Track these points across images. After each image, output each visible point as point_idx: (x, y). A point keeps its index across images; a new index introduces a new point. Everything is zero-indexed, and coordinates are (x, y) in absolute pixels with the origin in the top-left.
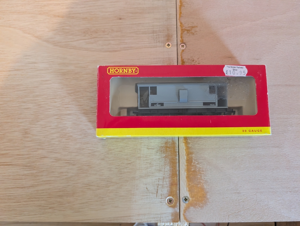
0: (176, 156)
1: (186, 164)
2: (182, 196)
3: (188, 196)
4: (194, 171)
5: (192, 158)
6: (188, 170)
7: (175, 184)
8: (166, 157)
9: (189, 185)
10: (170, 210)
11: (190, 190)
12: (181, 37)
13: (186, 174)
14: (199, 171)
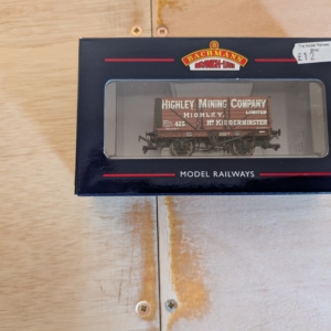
0: (153, 228)
1: (170, 242)
2: (164, 300)
3: (175, 299)
4: (186, 255)
5: (180, 231)
6: (175, 253)
7: (151, 279)
8: (134, 231)
9: (177, 279)
10: (144, 325)
11: (179, 288)
12: (159, 15)
13: (170, 259)
14: (194, 253)
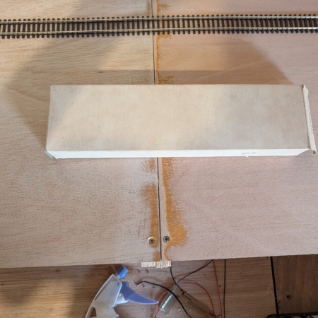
0: (156, 198)
1: (166, 205)
2: (163, 235)
3: (169, 236)
4: (174, 212)
5: (171, 199)
6: (168, 211)
7: (156, 225)
8: (147, 199)
9: (169, 225)
10: (152, 250)
11: (170, 230)
13: (166, 214)
14: (178, 211)
